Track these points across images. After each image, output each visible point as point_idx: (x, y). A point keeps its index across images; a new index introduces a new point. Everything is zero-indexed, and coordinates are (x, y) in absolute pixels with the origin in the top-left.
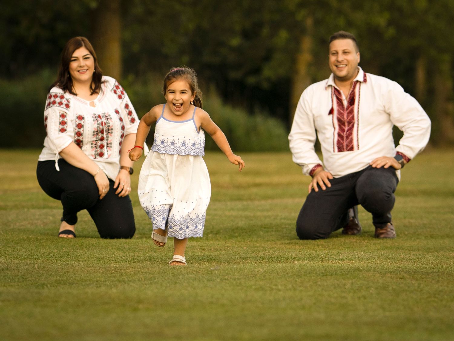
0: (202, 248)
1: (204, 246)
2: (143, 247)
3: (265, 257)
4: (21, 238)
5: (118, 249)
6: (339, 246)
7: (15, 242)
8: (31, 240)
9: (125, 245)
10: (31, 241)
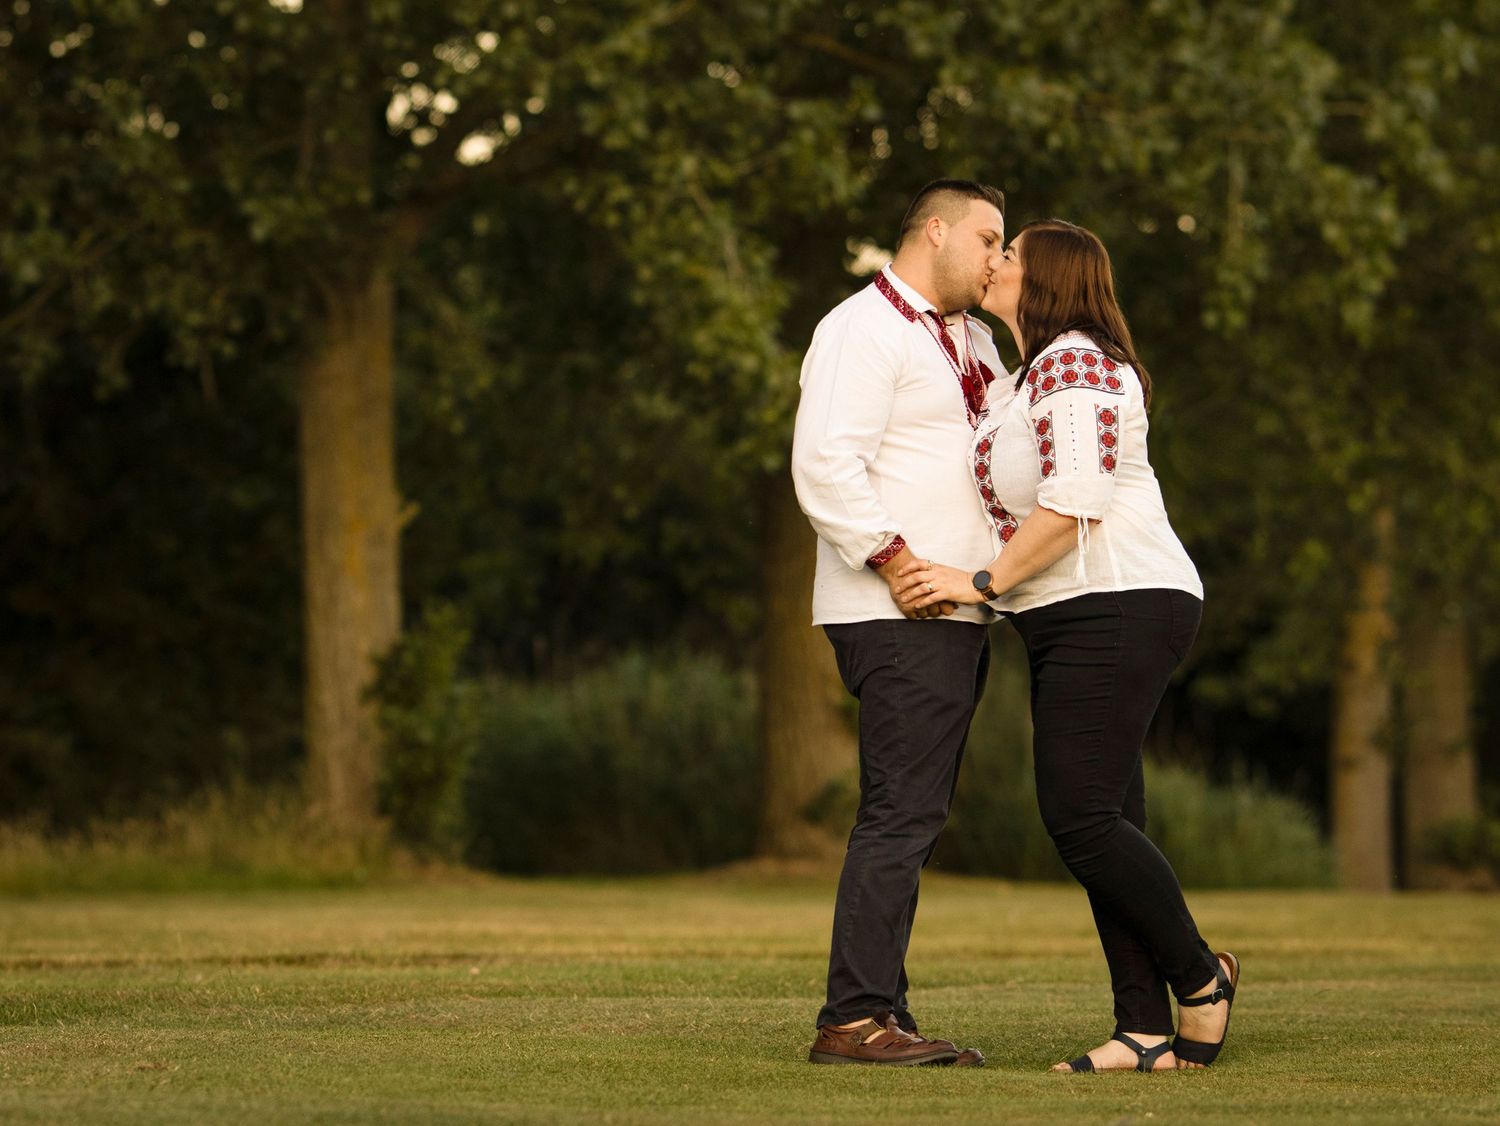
0: (1082, 1086)
1: (1088, 1084)
2: (913, 1085)
3: (1265, 1105)
4: (564, 1059)
5: (842, 1088)
6: (1476, 1087)
7: (547, 1070)
8: (593, 1065)
9: (862, 1080)
10: (593, 1068)
